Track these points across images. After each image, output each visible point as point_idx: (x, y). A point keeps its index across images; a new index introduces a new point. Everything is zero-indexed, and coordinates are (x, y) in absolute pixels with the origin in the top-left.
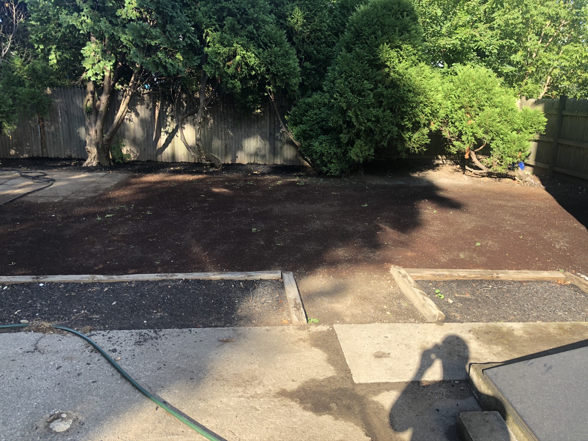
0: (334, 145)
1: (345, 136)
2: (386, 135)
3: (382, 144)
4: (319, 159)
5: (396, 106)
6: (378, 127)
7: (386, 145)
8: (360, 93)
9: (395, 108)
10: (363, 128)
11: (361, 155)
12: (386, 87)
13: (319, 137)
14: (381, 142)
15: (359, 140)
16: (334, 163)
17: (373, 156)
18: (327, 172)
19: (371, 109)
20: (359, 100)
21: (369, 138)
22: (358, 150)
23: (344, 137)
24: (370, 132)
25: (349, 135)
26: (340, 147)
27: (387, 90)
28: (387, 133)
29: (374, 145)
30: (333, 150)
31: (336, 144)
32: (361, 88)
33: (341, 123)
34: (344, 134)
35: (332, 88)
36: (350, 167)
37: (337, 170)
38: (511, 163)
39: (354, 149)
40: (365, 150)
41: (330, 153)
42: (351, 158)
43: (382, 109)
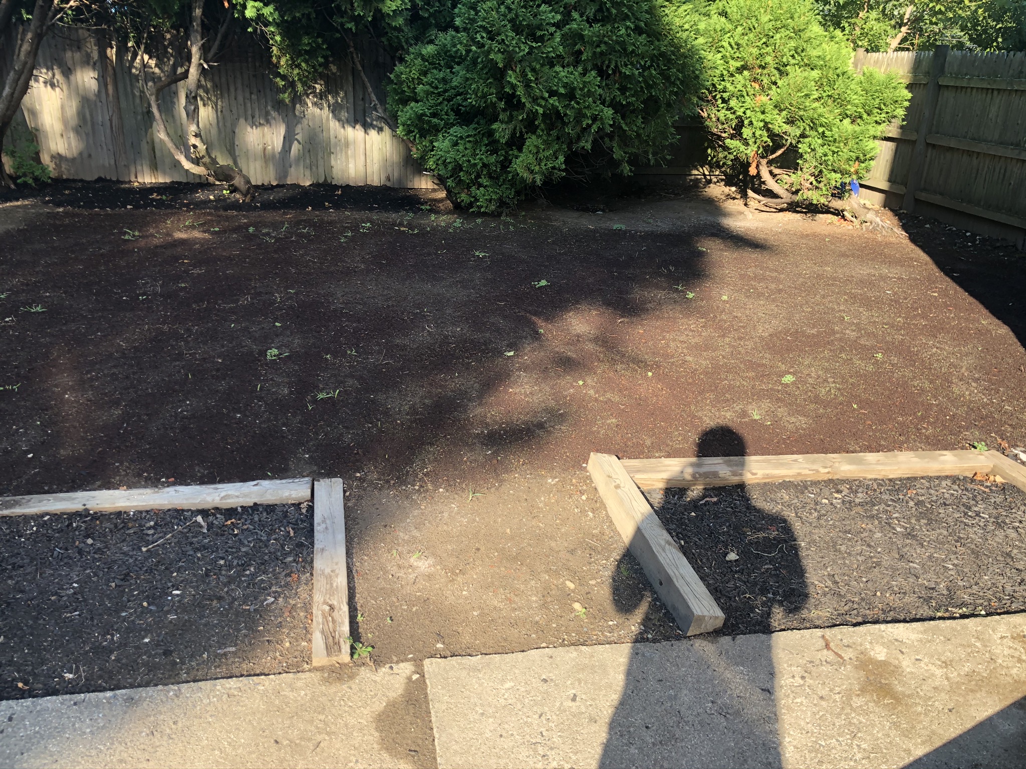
0: (483, 149)
1: (504, 126)
2: (589, 126)
3: (582, 144)
4: (451, 176)
5: (610, 62)
6: (573, 108)
7: (588, 146)
8: (533, 33)
9: (608, 67)
10: (541, 111)
11: (537, 168)
12: (588, 21)
13: (451, 131)
14: (579, 139)
15: (534, 137)
16: (485, 187)
17: (563, 170)
18: (471, 205)
19: (558, 68)
20: (531, 48)
21: (554, 133)
22: (531, 159)
23: (502, 130)
24: (554, 118)
25: (511, 126)
26: (494, 152)
27: (591, 26)
28: (590, 122)
29: (564, 146)
30: (481, 159)
31: (486, 145)
32: (535, 22)
33: (494, 100)
34: (502, 122)
35: (473, 21)
36: (518, 193)
37: (490, 200)
38: (838, 185)
39: (522, 157)
40: (547, 158)
41: (475, 165)
42: (518, 174)
43: (580, 69)
